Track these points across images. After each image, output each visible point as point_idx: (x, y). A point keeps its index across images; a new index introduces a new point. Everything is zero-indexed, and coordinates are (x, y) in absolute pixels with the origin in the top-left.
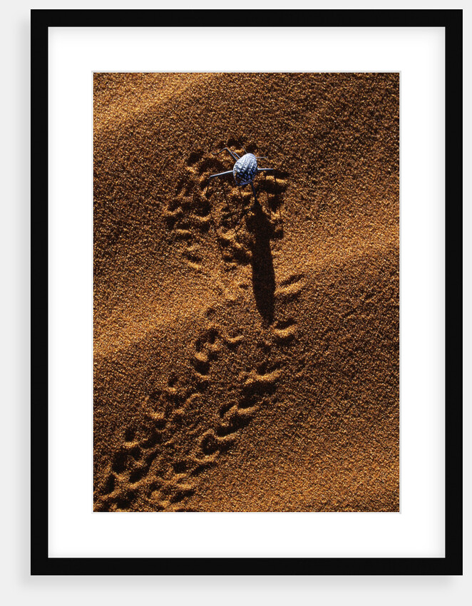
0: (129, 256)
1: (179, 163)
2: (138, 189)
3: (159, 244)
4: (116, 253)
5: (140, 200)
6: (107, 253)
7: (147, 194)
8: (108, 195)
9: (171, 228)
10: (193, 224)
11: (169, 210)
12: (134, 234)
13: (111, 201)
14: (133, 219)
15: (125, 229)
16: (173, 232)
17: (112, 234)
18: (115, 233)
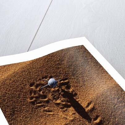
0: (21, 117)
1: (27, 87)
2: (15, 97)
3: (32, 110)
4: (16, 118)
5: (17, 100)
6: (13, 119)
7: (19, 97)
8: (4, 102)
9: (34, 105)
10: (42, 102)
11: (30, 100)
12: (20, 110)
13: (6, 104)
14: (17, 106)
15: (16, 110)
16: (35, 105)
17: (11, 113)
18: (12, 112)
